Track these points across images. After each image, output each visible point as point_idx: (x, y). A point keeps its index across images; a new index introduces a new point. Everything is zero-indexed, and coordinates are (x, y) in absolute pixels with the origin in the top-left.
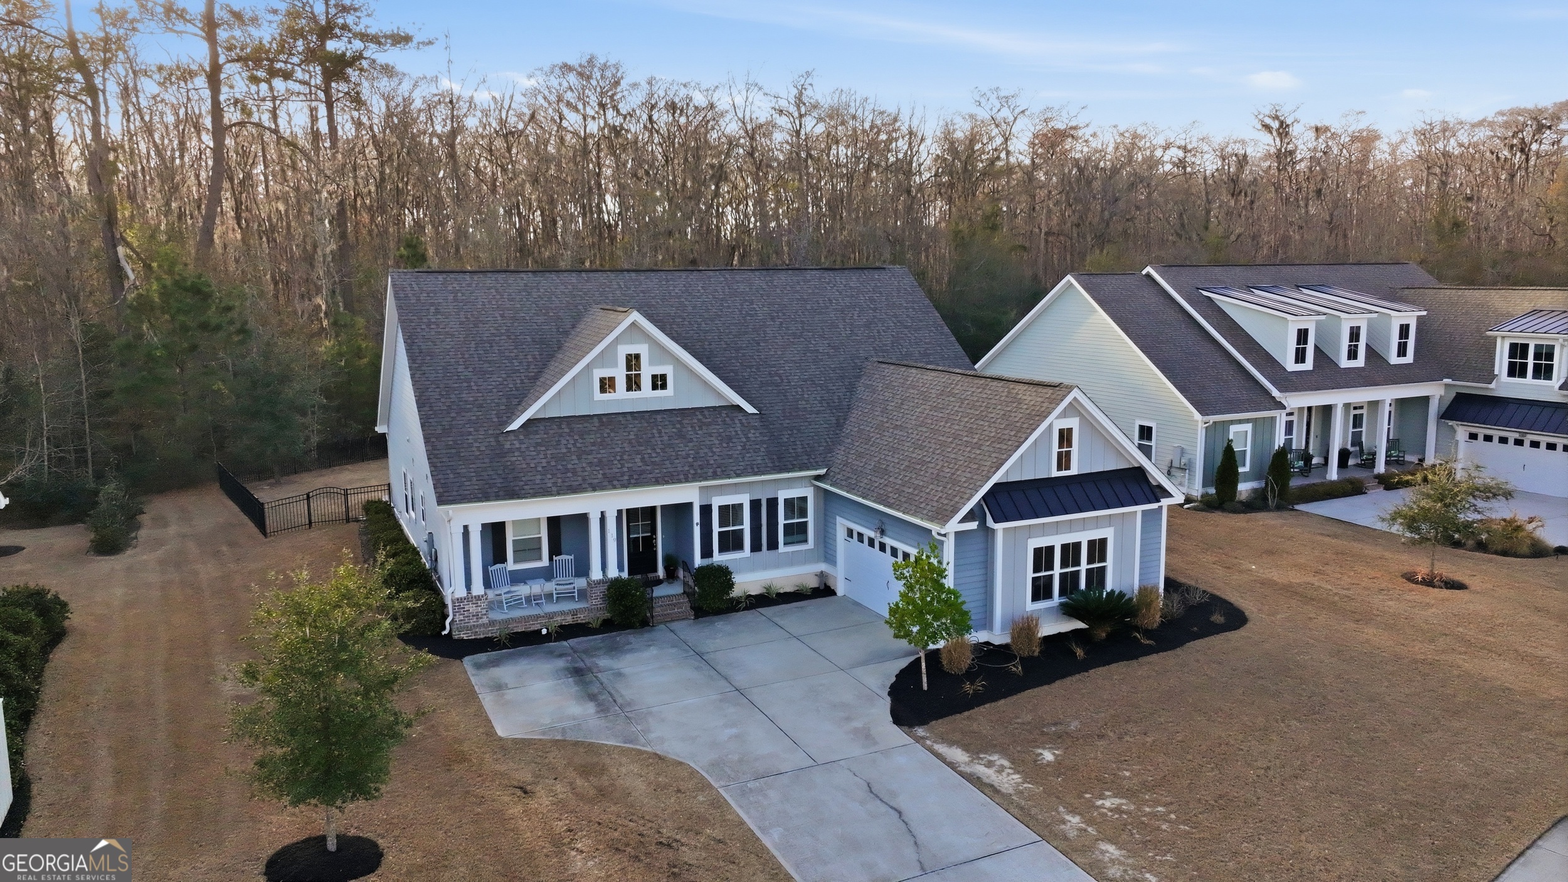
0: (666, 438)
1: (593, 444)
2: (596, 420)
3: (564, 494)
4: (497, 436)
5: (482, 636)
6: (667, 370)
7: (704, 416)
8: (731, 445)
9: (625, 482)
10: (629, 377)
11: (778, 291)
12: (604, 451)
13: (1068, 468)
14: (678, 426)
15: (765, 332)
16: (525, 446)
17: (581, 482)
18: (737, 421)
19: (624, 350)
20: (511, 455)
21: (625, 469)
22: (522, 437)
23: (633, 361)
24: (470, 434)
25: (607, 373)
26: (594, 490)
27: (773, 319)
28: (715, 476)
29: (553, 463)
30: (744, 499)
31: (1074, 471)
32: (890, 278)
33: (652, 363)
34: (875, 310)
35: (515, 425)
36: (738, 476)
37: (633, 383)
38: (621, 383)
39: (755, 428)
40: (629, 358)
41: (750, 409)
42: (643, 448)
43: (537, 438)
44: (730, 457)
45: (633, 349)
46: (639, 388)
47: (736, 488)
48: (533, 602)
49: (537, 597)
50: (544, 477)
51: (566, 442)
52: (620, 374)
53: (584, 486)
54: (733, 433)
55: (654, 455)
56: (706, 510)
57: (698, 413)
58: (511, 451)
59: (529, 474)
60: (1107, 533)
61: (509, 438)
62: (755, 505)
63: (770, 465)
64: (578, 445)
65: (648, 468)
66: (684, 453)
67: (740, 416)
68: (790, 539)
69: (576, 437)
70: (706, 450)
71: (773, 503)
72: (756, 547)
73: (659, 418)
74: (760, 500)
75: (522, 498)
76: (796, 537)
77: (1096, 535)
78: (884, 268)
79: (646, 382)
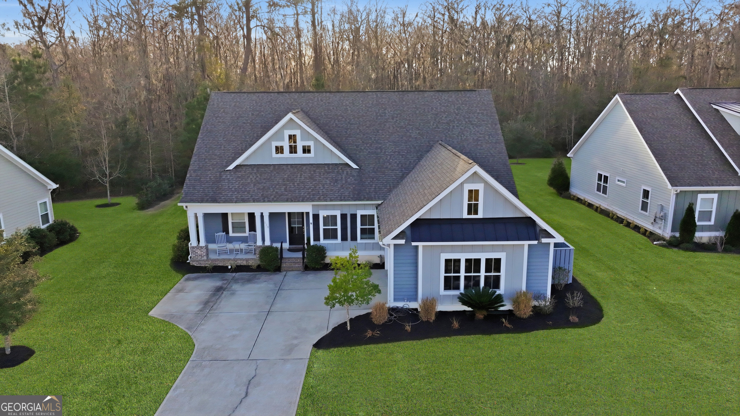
0: (303, 178)
1: (264, 179)
2: (272, 167)
3: (240, 202)
4: (221, 172)
5: (203, 265)
6: (311, 143)
7: (329, 169)
8: (336, 184)
9: (271, 199)
10: (291, 146)
11: (404, 103)
12: (268, 183)
13: (476, 213)
14: (312, 172)
15: (385, 125)
16: (232, 177)
17: (250, 197)
18: (345, 172)
19: (287, 133)
20: (223, 181)
21: (274, 193)
22: (232, 173)
23: (292, 138)
24: (210, 170)
25: (279, 144)
26: (254, 202)
27: (393, 118)
28: (319, 200)
29: (241, 187)
30: (338, 213)
31: (480, 215)
32: (476, 96)
33: (302, 140)
34: (457, 115)
35: (231, 167)
36: (331, 200)
37: (293, 150)
38: (286, 149)
39: (353, 176)
40: (290, 137)
41: (354, 166)
42: (288, 183)
43: (239, 174)
44: (332, 190)
45: (292, 132)
46: (296, 152)
47: (334, 207)
48: (234, 252)
49: (237, 250)
50: (233, 193)
51: (252, 177)
52: (286, 144)
53: (250, 199)
54: (340, 178)
55: (292, 186)
56: (316, 217)
57: (326, 167)
58: (224, 180)
59: (227, 191)
60: (502, 256)
61: (226, 173)
62: (344, 217)
63: (352, 196)
64: (257, 179)
65: (286, 193)
66: (308, 187)
67: (348, 170)
68: (364, 236)
69: (258, 175)
70: (321, 186)
71: (354, 217)
72: (344, 238)
73: (304, 168)
74: (346, 215)
75: (219, 203)
76: (367, 236)
77: (493, 256)
78: (475, 91)
79: (300, 149)
